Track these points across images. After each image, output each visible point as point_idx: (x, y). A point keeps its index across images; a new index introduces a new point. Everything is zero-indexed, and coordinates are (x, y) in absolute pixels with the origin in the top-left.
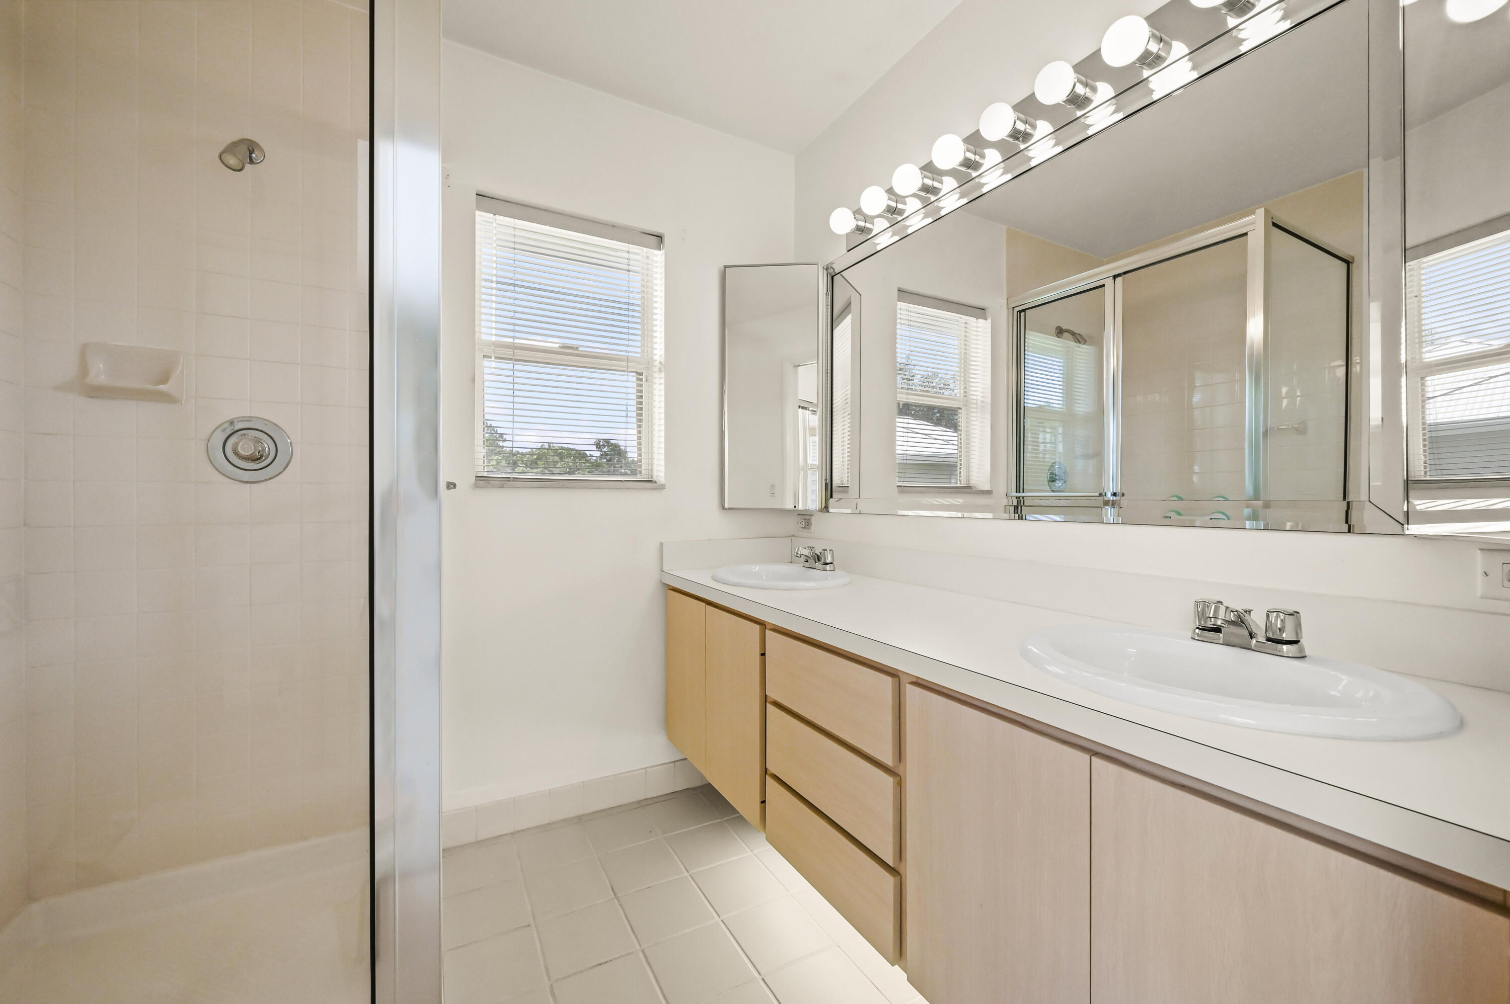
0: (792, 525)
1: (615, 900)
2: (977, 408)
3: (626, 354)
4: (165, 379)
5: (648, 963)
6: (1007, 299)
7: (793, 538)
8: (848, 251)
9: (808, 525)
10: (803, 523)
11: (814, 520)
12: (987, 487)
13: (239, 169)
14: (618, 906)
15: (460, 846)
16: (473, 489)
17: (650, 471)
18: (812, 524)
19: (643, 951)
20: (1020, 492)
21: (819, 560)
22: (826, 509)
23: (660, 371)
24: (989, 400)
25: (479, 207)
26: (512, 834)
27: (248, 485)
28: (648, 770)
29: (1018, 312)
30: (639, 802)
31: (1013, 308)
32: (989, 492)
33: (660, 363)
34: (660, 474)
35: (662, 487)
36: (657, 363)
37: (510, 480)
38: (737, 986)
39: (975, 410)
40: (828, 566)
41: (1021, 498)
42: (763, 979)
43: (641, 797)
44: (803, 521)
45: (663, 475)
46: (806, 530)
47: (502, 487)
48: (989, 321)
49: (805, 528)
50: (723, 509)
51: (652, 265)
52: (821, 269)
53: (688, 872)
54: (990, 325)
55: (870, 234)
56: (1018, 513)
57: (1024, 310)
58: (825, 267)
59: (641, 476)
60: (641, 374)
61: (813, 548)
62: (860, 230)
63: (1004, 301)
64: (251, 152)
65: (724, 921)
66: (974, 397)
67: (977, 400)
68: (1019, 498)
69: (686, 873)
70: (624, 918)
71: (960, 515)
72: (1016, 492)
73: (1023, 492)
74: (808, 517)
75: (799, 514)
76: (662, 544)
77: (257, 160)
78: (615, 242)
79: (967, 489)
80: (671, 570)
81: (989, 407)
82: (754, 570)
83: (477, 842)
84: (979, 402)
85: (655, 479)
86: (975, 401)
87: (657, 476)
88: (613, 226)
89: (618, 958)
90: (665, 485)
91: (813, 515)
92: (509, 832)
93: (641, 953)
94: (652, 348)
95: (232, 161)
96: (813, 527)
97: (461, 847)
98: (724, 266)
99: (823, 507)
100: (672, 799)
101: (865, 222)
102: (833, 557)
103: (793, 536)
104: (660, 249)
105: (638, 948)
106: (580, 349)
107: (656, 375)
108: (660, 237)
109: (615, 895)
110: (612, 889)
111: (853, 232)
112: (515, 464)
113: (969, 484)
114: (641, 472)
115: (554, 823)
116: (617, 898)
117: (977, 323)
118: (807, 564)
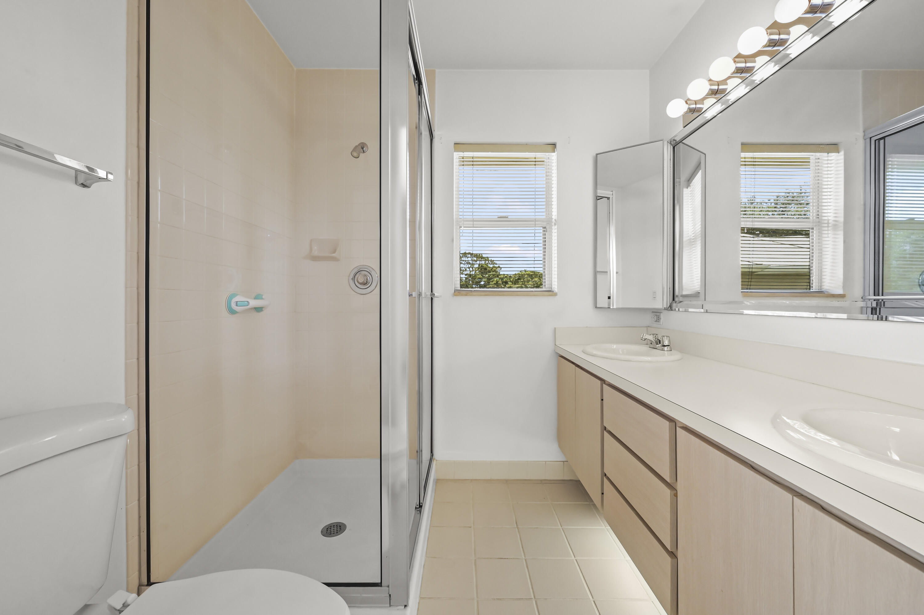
0: (648, 319)
1: (517, 529)
2: (828, 227)
3: (534, 217)
4: (334, 252)
5: (527, 567)
6: (864, 132)
7: (648, 328)
8: (684, 127)
9: (658, 319)
10: (655, 318)
11: (662, 316)
12: (841, 292)
13: (358, 157)
14: (518, 533)
15: (446, 480)
16: (453, 297)
17: (550, 285)
18: (661, 319)
19: (526, 560)
20: (879, 295)
21: (660, 343)
22: (670, 308)
23: (555, 224)
24: (842, 219)
25: (456, 150)
26: (471, 480)
27: (362, 295)
28: (547, 463)
29: (875, 141)
30: (541, 480)
31: (871, 138)
32: (842, 296)
33: (555, 220)
34: (555, 288)
35: (556, 294)
36: (554, 219)
37: (472, 291)
38: (577, 599)
39: (826, 229)
40: (666, 347)
41: (880, 301)
42: (594, 601)
43: (543, 478)
44: (655, 316)
45: (556, 287)
46: (657, 323)
47: (466, 295)
48: (842, 153)
49: (656, 321)
50: (596, 307)
51: (551, 162)
52: (666, 143)
53: (561, 526)
54: (842, 157)
55: (701, 112)
56: (876, 314)
57: (884, 138)
58: (669, 142)
59: (545, 288)
60: (545, 228)
61: (657, 335)
62: (692, 111)
63: (861, 134)
64: (363, 148)
65: (577, 561)
66: (826, 218)
67: (828, 220)
68: (879, 300)
69: (560, 527)
70: (519, 539)
71: (813, 315)
72: (875, 296)
73: (882, 295)
74: (658, 314)
75: (652, 312)
76: (555, 328)
77: (366, 150)
78: (527, 153)
79: (821, 293)
80: (561, 345)
81: (842, 225)
82: (613, 348)
83: (454, 480)
84: (830, 221)
85: (553, 289)
86: (827, 221)
87: (554, 288)
88: (526, 144)
89: (512, 559)
90: (557, 293)
91: (662, 313)
92: (470, 479)
93: (524, 561)
94: (552, 211)
95: (355, 154)
96: (662, 320)
97: (448, 480)
98: (596, 154)
99: (668, 306)
100: (560, 483)
101: (696, 105)
102: (669, 341)
103: (649, 326)
104: (554, 152)
105: (524, 557)
106: (509, 217)
107: (553, 227)
108: (554, 145)
109: (517, 526)
110: (516, 523)
111: (686, 113)
112: (506, 283)
113: (821, 289)
114: (545, 286)
115: (493, 480)
116: (518, 528)
117: (828, 156)
118: (652, 346)
